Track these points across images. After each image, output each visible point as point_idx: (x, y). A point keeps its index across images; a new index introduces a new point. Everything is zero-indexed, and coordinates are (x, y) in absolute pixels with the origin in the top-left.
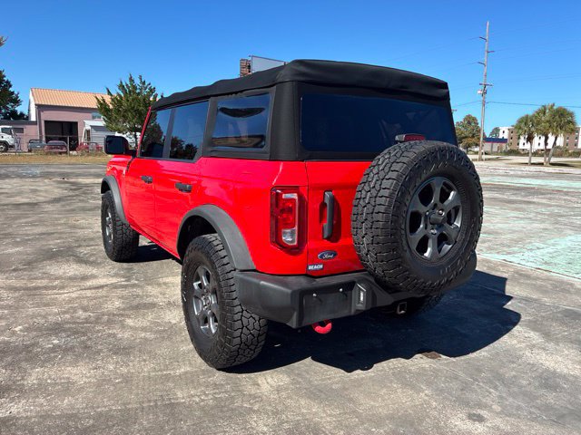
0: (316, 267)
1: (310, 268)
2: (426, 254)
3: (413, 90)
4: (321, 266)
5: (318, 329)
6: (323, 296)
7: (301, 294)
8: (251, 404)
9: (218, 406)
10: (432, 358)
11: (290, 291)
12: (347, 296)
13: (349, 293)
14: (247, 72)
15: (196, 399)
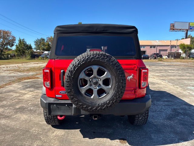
0: (59, 96)
1: (57, 96)
2: (92, 97)
3: (110, 31)
4: (61, 96)
5: (58, 117)
6: (59, 106)
7: (50, 104)
8: (43, 138)
9: (36, 135)
10: (121, 143)
11: (46, 102)
12: (70, 108)
13: (71, 107)
14: (173, 28)
15: (34, 131)
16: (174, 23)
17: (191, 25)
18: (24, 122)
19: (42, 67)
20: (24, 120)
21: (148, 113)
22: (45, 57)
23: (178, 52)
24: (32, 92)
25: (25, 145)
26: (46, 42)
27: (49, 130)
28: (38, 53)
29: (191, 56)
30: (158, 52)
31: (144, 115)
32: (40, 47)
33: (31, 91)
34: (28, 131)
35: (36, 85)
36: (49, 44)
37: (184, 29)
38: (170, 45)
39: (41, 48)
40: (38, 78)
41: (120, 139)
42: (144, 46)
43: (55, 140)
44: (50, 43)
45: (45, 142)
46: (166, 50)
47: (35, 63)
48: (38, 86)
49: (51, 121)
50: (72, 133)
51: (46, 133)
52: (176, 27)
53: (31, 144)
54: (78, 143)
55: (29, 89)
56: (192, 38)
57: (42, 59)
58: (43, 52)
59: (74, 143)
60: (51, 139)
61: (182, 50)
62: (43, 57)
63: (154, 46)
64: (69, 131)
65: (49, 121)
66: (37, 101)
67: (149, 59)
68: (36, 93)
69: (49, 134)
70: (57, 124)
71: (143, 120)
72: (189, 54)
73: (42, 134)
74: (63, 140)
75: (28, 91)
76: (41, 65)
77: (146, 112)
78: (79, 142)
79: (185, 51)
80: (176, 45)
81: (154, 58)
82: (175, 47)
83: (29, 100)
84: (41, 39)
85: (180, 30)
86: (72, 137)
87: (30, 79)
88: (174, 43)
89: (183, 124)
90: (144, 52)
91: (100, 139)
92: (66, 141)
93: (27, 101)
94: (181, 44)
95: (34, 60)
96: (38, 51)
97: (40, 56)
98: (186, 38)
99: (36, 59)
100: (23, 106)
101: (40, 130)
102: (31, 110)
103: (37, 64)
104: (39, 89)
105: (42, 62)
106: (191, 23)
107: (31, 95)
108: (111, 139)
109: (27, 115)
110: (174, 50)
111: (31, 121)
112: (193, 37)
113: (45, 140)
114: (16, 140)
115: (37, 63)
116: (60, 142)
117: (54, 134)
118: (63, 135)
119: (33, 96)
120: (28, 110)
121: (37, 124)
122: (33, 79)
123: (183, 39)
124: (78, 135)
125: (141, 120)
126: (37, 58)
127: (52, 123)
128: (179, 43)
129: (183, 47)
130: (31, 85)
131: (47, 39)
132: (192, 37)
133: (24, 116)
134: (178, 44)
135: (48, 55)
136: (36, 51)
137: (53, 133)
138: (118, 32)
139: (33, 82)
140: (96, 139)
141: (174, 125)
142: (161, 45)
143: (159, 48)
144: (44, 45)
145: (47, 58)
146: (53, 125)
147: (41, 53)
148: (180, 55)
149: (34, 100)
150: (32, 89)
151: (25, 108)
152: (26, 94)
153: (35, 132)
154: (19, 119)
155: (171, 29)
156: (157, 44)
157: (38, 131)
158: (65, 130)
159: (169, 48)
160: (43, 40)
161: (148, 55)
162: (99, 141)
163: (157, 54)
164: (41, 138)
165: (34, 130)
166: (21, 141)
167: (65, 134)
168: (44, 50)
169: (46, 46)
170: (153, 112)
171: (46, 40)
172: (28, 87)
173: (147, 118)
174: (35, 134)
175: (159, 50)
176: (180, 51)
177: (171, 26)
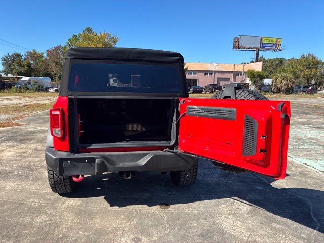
3: (147, 59)
5: (74, 179)
6: (75, 163)
7: (61, 161)
8: (49, 210)
9: (36, 208)
10: (163, 208)
11: (55, 158)
12: (91, 165)
13: (92, 163)
14: (237, 45)
15: (33, 203)
16: (239, 37)
17: (263, 42)
18: (13, 192)
19: (21, 105)
20: (12, 189)
21: (197, 168)
22: (24, 88)
23: (244, 82)
24: (14, 148)
25: (23, 221)
26: (25, 59)
27: (56, 201)
28: (11, 80)
29: (263, 89)
30: (216, 82)
31: (192, 171)
32: (14, 69)
33: (11, 147)
34: (23, 203)
35: (17, 136)
36: (30, 64)
37: (254, 48)
38: (233, 71)
39: (14, 71)
40: (18, 124)
41: (160, 205)
42: (195, 72)
43: (68, 211)
44: (32, 62)
45: (53, 216)
46: (228, 79)
47: (5, 97)
48: (22, 138)
49: (60, 186)
50: (92, 202)
51: (53, 204)
52: (243, 44)
53: (33, 219)
54: (103, 213)
55: (7, 144)
56: (264, 61)
57: (17, 90)
58: (19, 79)
59: (97, 213)
60: (62, 211)
61: (251, 80)
62: (20, 87)
63: (211, 73)
64: (87, 200)
65: (57, 186)
66: (27, 161)
67: (203, 92)
68: (22, 148)
69: (58, 205)
70: (69, 190)
71: (191, 178)
72: (260, 86)
73: (47, 206)
74: (80, 212)
75: (7, 146)
76: (18, 101)
77: (195, 167)
78: (105, 212)
79: (255, 81)
80: (242, 71)
81: (210, 91)
82: (241, 75)
83: (12, 161)
84: (14, 54)
85: (249, 48)
86: (93, 207)
87: (4, 126)
88: (240, 68)
89: (241, 181)
90: (195, 81)
91: (133, 206)
92: (85, 212)
93: (8, 162)
94: (249, 70)
95: (3, 92)
96: (10, 76)
97: (13, 85)
98: (257, 61)
99: (6, 90)
100: (4, 170)
101: (42, 201)
102: (19, 175)
103: (11, 99)
104: (24, 143)
105: (18, 97)
106: (264, 39)
107: (13, 153)
108: (150, 205)
109: (15, 182)
110: (239, 80)
111: (23, 190)
112: (266, 59)
113: (53, 213)
114: (6, 216)
115: (10, 97)
116: (76, 213)
117: (66, 204)
118: (79, 206)
119: (17, 153)
120: (15, 175)
121: (36, 193)
122: (11, 127)
123: (252, 62)
124: (101, 203)
125: (188, 178)
126: (8, 89)
127: (61, 190)
128: (246, 69)
129: (252, 75)
130: (9, 137)
131: (27, 54)
132: (264, 59)
133: (11, 184)
134: (245, 71)
135: (29, 83)
136: (5, 76)
137: (64, 203)
138: (158, 60)
139: (12, 132)
140: (128, 207)
141: (231, 183)
142: (220, 70)
143: (217, 76)
144: (20, 65)
145: (28, 89)
146: (62, 192)
147: (16, 81)
148: (248, 87)
149: (20, 160)
150: (12, 143)
151: (9, 172)
152: (3, 151)
153: (35, 204)
154: (4, 188)
155: (235, 47)
156: (214, 70)
157: (39, 202)
158: (82, 199)
159: (231, 76)
160: (19, 56)
161: (202, 86)
162: (133, 209)
163: (214, 85)
164: (47, 210)
165: (33, 201)
166: (15, 217)
167: (82, 204)
168: (20, 74)
169: (24, 67)
170: (206, 168)
171: (24, 56)
172: (5, 141)
173: (196, 175)
174: (36, 206)
175: (218, 78)
176: (248, 81)
177: (235, 42)
